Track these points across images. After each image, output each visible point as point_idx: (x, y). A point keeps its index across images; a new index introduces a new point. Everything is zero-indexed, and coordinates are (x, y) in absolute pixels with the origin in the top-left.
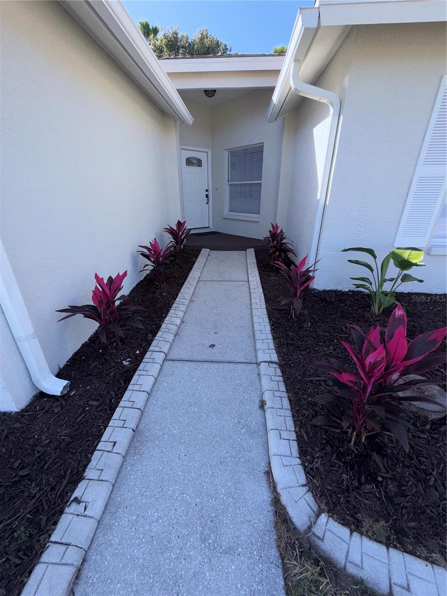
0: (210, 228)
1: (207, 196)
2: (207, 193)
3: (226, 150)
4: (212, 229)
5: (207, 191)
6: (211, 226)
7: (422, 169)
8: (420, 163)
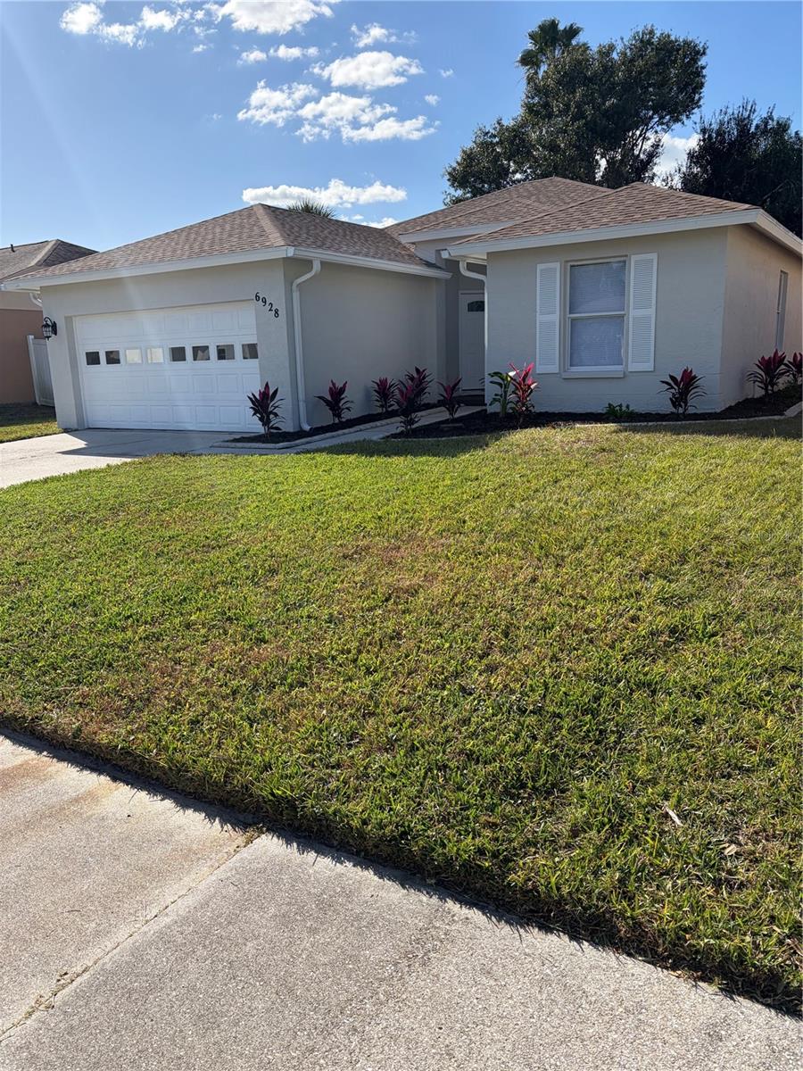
7: (540, 318)
8: (538, 314)
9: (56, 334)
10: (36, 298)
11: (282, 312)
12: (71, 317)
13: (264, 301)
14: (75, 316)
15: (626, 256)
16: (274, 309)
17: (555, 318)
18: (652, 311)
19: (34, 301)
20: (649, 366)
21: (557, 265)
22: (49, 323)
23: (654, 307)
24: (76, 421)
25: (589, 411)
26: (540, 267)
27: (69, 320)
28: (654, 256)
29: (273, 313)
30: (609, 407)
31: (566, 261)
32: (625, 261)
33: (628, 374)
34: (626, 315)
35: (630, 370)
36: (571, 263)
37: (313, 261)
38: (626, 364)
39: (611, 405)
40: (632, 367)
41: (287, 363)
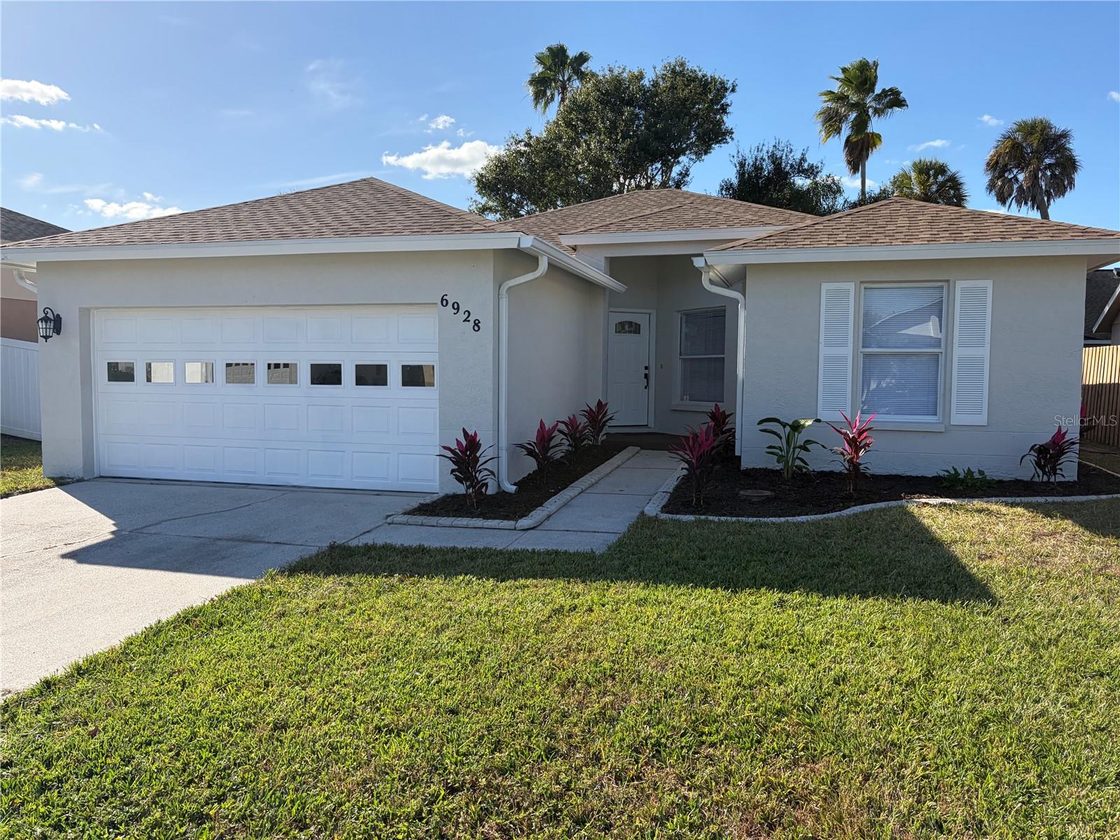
0: (650, 428)
1: (646, 376)
2: (647, 372)
3: (678, 311)
4: (653, 428)
5: (646, 368)
6: (652, 425)
7: (824, 351)
8: (821, 346)
9: (58, 333)
10: (22, 278)
11: (488, 325)
12: (89, 310)
13: (456, 307)
14: (97, 308)
15: (948, 281)
16: (472, 319)
17: (848, 351)
18: (985, 352)
19: (22, 283)
20: (982, 419)
21: (851, 286)
22: (50, 315)
23: (988, 346)
24: (81, 466)
25: (894, 472)
26: (826, 287)
27: (85, 313)
28: (988, 284)
29: (472, 323)
30: (953, 472)
31: (862, 282)
32: (942, 287)
33: (950, 428)
34: (943, 354)
35: (952, 423)
36: (866, 285)
37: (540, 257)
38: (948, 415)
39: (955, 469)
40: (956, 419)
41: (490, 396)
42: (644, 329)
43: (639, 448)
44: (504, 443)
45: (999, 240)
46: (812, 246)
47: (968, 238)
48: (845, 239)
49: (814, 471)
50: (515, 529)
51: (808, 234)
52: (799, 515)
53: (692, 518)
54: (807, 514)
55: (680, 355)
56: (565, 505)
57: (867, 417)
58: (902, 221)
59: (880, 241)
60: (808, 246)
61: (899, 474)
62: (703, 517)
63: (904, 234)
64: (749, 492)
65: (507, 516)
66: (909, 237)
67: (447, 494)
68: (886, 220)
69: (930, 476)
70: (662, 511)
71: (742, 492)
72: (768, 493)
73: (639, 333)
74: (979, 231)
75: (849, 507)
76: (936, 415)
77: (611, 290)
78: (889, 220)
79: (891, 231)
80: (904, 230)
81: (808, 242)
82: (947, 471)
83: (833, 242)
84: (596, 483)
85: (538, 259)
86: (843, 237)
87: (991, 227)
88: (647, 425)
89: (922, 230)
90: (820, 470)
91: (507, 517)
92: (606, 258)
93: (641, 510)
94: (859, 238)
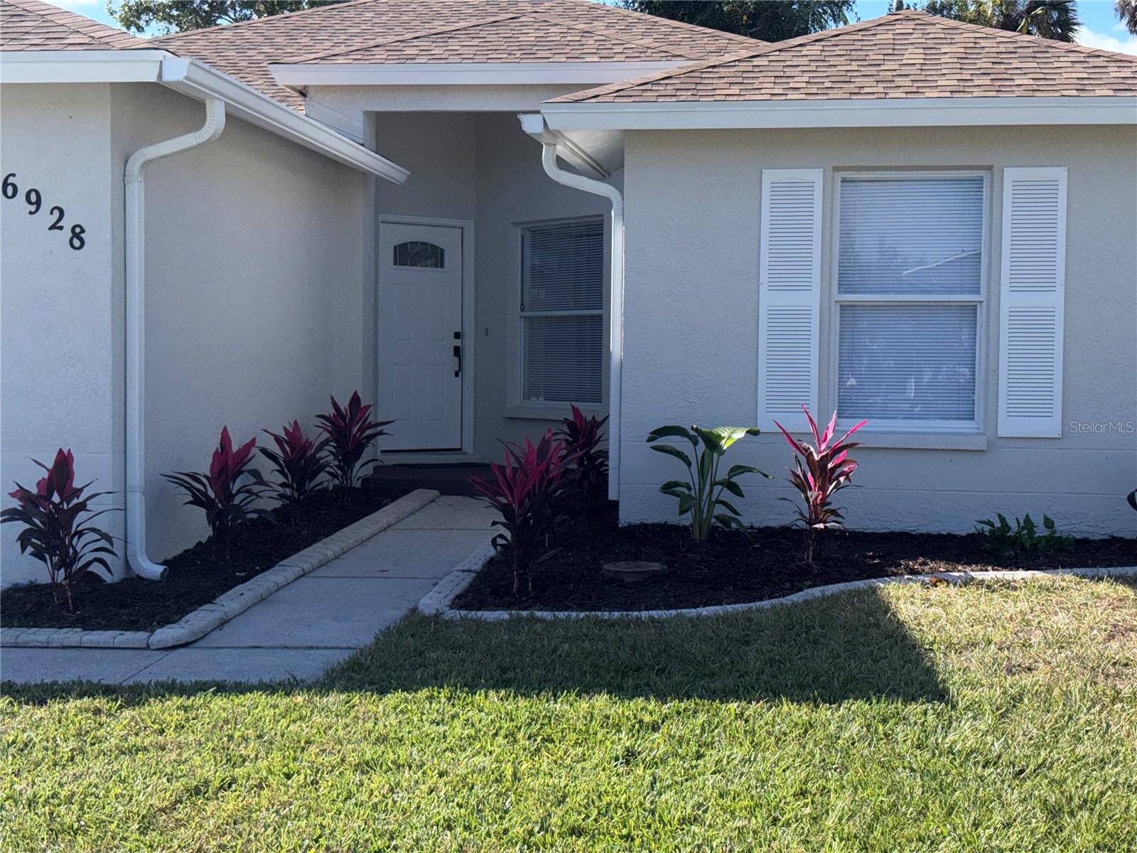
0: (466, 454)
1: (457, 351)
2: (458, 343)
3: (517, 224)
4: (471, 454)
5: (457, 335)
6: (469, 448)
7: (768, 300)
8: (763, 288)
11: (97, 236)
13: (35, 199)
15: (990, 168)
16: (67, 223)
17: (811, 299)
18: (1055, 300)
20: (1050, 426)
21: (815, 176)
23: (1060, 291)
25: (897, 527)
26: (770, 177)
28: (1059, 174)
29: (67, 233)
30: (998, 524)
31: (836, 169)
32: (981, 180)
33: (996, 443)
34: (984, 304)
35: (1001, 433)
36: (846, 174)
37: (208, 103)
38: (991, 418)
39: (1002, 519)
40: (1008, 426)
41: (105, 382)
42: (451, 258)
43: (436, 492)
44: (137, 477)
45: (1075, 93)
46: (742, 98)
47: (1022, 88)
48: (804, 85)
49: (752, 527)
50: (148, 648)
51: (740, 74)
52: (705, 605)
53: (504, 615)
54: (720, 603)
55: (522, 310)
56: (262, 600)
57: (850, 424)
58: (913, 55)
59: (866, 90)
60: (735, 98)
61: (908, 529)
62: (524, 613)
63: (912, 78)
64: (622, 566)
65: (133, 622)
66: (919, 84)
67: (17, 584)
68: (885, 52)
69: (964, 534)
70: (452, 606)
71: (607, 567)
72: (655, 566)
73: (442, 266)
74: (1042, 76)
75: (801, 590)
76: (973, 419)
77: (378, 178)
78: (891, 52)
79: (889, 73)
80: (913, 70)
81: (735, 90)
82: (990, 523)
83: (781, 91)
84: (337, 558)
85: (204, 105)
86: (800, 81)
87: (1064, 70)
88: (460, 449)
89: (944, 71)
90: (763, 525)
91: (133, 626)
92: (367, 113)
93: (412, 605)
94: (829, 85)
